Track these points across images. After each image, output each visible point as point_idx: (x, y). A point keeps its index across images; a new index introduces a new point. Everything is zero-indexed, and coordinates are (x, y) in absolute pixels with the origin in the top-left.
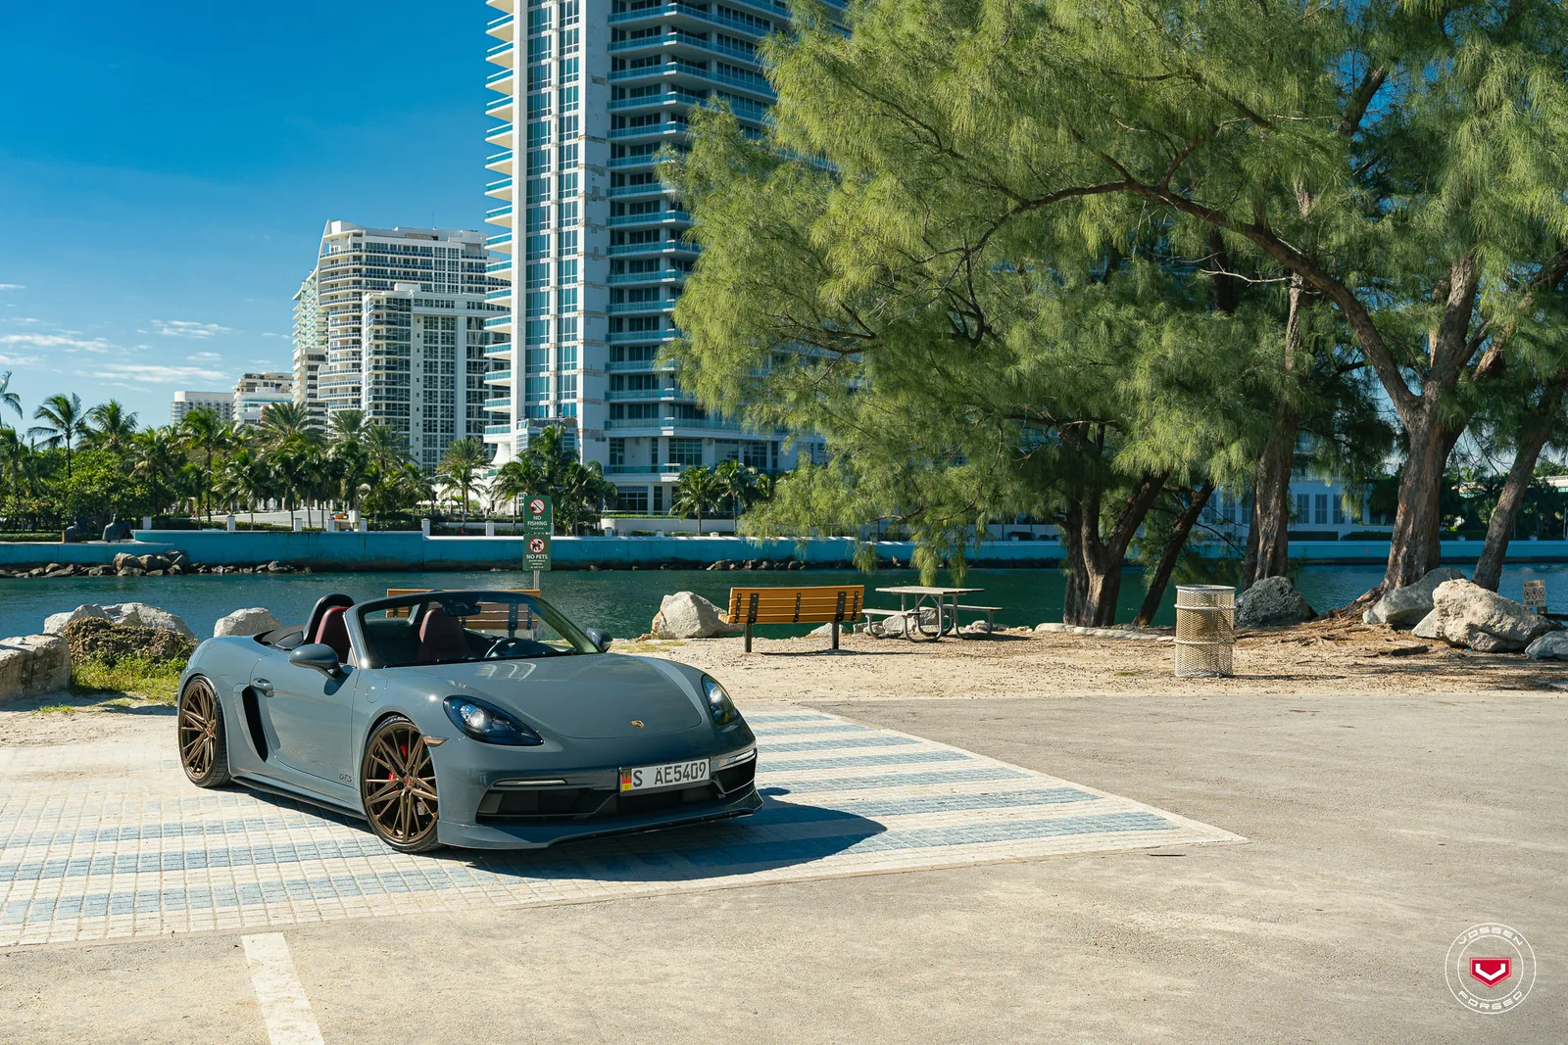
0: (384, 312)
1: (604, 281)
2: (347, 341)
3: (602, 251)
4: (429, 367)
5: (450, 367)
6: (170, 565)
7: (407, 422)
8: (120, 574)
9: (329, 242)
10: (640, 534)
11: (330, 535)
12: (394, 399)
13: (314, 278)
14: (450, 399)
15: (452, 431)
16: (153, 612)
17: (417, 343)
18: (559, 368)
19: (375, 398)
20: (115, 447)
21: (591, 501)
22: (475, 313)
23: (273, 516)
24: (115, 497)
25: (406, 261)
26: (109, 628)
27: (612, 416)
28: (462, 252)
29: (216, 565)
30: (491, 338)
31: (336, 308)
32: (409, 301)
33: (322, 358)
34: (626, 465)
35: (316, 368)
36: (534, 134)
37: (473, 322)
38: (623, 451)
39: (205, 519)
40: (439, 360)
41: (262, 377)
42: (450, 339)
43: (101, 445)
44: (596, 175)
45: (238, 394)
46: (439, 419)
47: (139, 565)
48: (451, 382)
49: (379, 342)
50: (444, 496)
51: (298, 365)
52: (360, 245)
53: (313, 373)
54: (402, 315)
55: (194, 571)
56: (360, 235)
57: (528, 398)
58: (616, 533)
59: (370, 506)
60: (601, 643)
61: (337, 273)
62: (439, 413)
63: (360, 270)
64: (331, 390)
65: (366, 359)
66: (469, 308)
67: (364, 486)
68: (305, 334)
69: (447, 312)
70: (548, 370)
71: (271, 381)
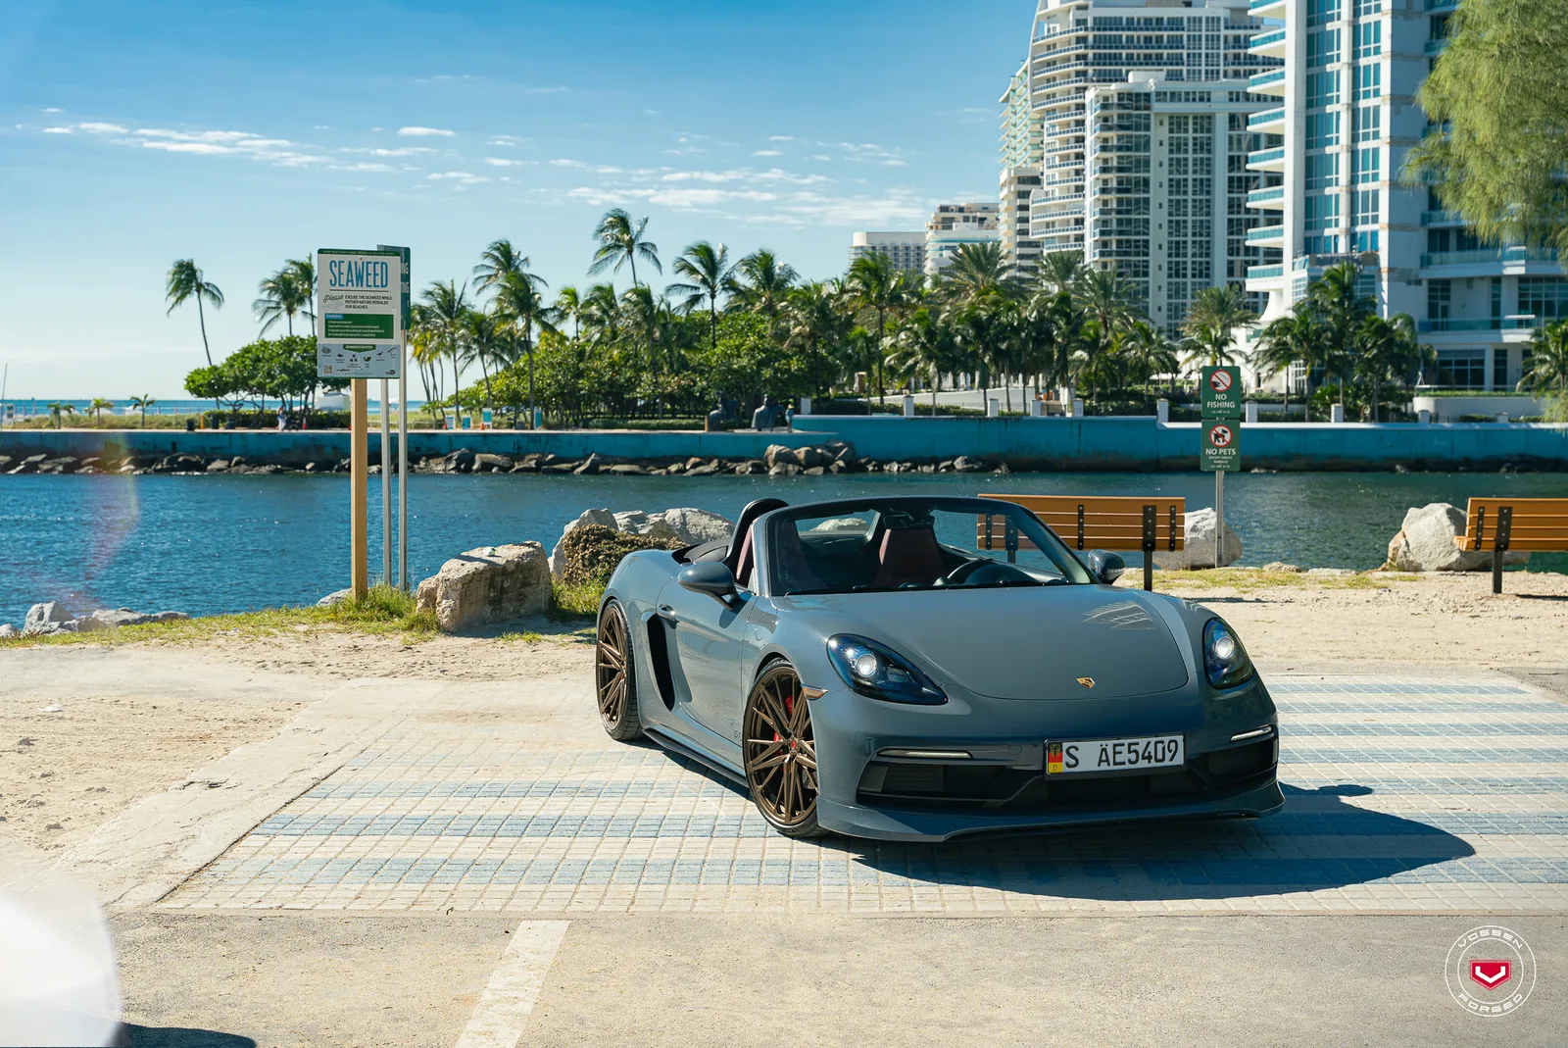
0: (1114, 112)
1: (1420, 49)
2: (1068, 156)
3: (1418, 5)
4: (1176, 186)
5: (1205, 186)
6: (832, 461)
7: (1146, 265)
8: (772, 473)
9: (1044, 20)
10: (1473, 420)
11: (1035, 422)
12: (1128, 233)
13: (1026, 71)
14: (1204, 231)
15: (1207, 276)
16: (705, 520)
17: (1158, 154)
18: (1353, 181)
19: (1102, 233)
20: (769, 308)
21: (1398, 372)
22: (1239, 107)
23: (961, 395)
24: (767, 373)
25: (1148, 39)
26: (613, 538)
27: (1432, 248)
28: (1225, 20)
29: (889, 461)
30: (1263, 141)
31: (1054, 110)
32: (1148, 95)
33: (1036, 181)
34: (1453, 318)
35: (1027, 194)
37: (1237, 120)
38: (1448, 298)
39: (875, 400)
40: (1190, 176)
41: (961, 210)
42: (1205, 146)
43: (753, 305)
45: (931, 233)
46: (1189, 259)
47: (794, 461)
48: (1206, 207)
49: (1107, 155)
50: (1190, 367)
51: (1005, 191)
52: (1085, 22)
53: (1024, 202)
54: (1139, 116)
55: (863, 469)
56: (1085, 7)
57: (1308, 226)
58: (1434, 418)
59: (1088, 383)
60: (1104, 570)
61: (1055, 63)
62: (1190, 251)
63: (1085, 57)
64: (1048, 225)
65: (1091, 180)
66: (1231, 100)
67: (1079, 353)
68: (1015, 149)
69: (1201, 108)
70: (1337, 184)
71: (973, 214)
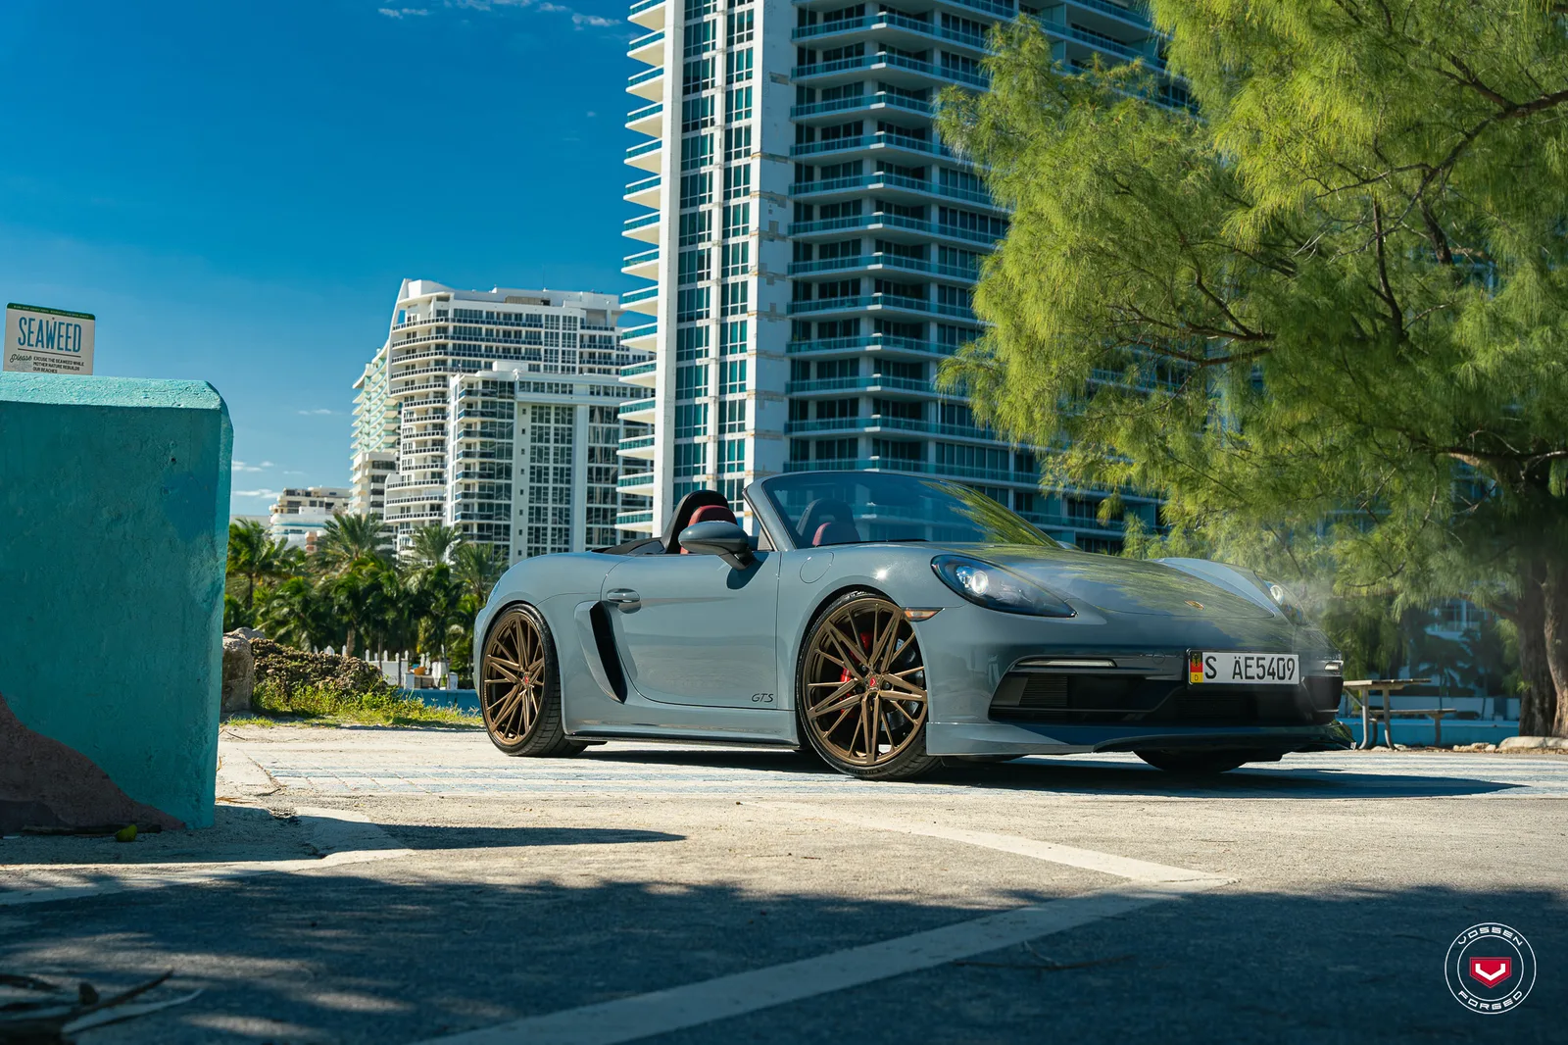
0: (478, 399)
1: (783, 349)
2: (425, 443)
3: (782, 309)
4: (538, 474)
5: (565, 475)
7: (506, 549)
9: (406, 309)
12: (489, 517)
13: (383, 359)
14: (564, 518)
17: (521, 442)
18: (720, 470)
19: (464, 517)
22: (602, 399)
25: (507, 334)
28: (582, 320)
31: (412, 397)
32: (511, 385)
33: (391, 466)
35: (382, 479)
36: (691, 152)
37: (597, 413)
40: (551, 465)
41: (308, 494)
42: (566, 437)
44: (775, 206)
45: (276, 516)
48: (565, 496)
49: (469, 440)
51: (359, 475)
52: (446, 313)
53: (378, 486)
54: (503, 404)
56: (446, 299)
61: (414, 351)
62: (549, 538)
63: (444, 346)
64: (402, 509)
65: (453, 463)
66: (592, 393)
67: (455, 627)
68: (368, 434)
69: (563, 399)
70: (704, 473)
71: (320, 499)
